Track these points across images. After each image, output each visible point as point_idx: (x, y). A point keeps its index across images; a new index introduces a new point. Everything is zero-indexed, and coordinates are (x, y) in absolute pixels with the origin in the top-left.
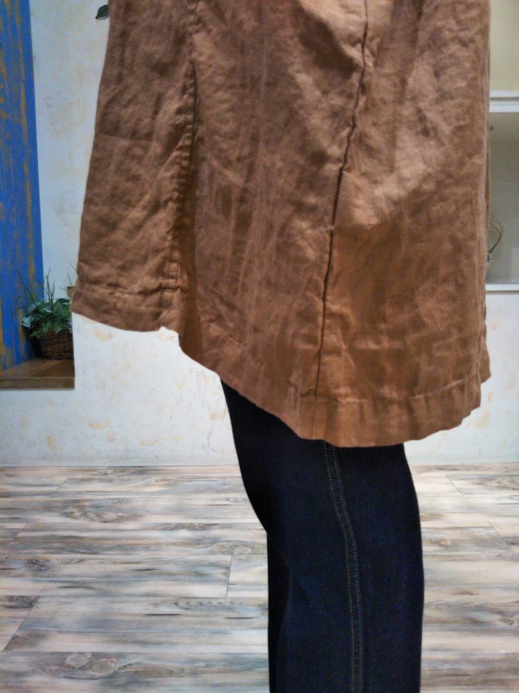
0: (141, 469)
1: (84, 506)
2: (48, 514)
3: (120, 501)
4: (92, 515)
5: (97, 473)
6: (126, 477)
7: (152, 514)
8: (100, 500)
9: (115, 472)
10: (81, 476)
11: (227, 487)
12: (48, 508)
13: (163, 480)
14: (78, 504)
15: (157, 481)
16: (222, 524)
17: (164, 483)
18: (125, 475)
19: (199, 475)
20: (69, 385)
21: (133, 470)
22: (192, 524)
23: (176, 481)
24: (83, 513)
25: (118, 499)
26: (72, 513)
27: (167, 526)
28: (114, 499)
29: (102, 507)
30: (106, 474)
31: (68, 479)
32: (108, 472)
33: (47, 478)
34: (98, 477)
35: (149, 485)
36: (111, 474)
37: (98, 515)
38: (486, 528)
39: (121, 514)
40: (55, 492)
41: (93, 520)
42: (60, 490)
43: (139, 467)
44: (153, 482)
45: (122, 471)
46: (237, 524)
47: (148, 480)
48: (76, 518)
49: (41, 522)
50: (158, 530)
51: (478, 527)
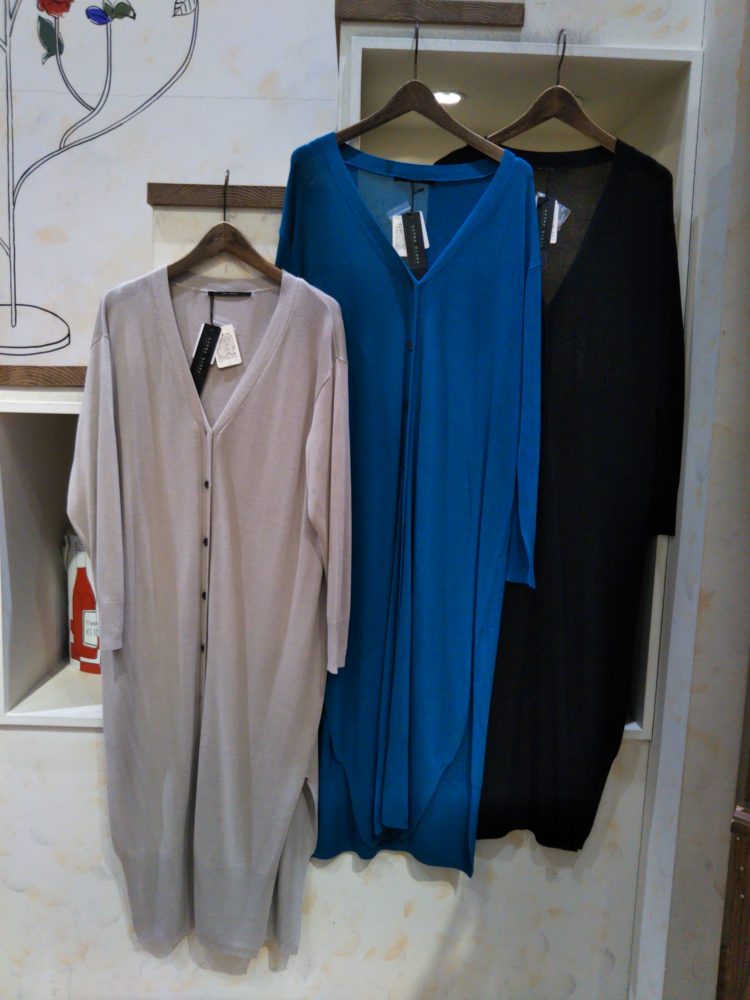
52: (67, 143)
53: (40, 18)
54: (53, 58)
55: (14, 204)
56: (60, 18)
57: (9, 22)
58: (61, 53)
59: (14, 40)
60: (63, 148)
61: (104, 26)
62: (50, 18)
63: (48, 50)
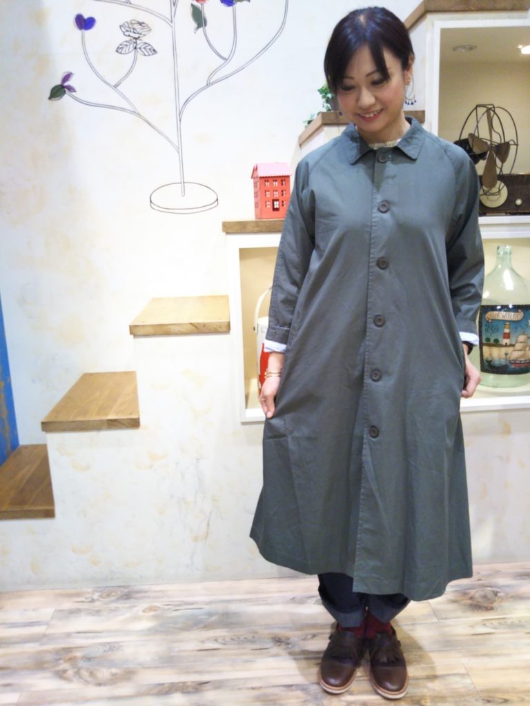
0: (126, 590)
1: (75, 657)
2: (41, 675)
3: (112, 647)
4: (85, 673)
5: (82, 599)
6: (113, 605)
7: (145, 668)
8: (90, 646)
9: (101, 597)
10: (68, 605)
11: (214, 618)
12: (39, 665)
13: (151, 609)
14: (71, 655)
15: (144, 611)
16: (214, 682)
17: (152, 613)
18: (113, 601)
19: (186, 599)
20: (50, 514)
21: (119, 593)
22: (184, 683)
23: (164, 610)
24: (76, 670)
25: (109, 643)
26: (65, 671)
27: (160, 688)
28: (104, 644)
29: (93, 658)
30: (93, 601)
31: (55, 611)
32: (96, 596)
33: (34, 610)
34: (86, 606)
35: (137, 618)
36: (98, 600)
37: (92, 674)
38: (462, 675)
39: (114, 670)
40: (45, 635)
41: (87, 682)
42: (50, 631)
43: (124, 587)
44: (141, 613)
45: (108, 596)
46: (228, 680)
47: (135, 609)
48: (68, 680)
49: (33, 689)
50: (153, 695)
51: (454, 675)
52: (211, 82)
53: (192, 5)
54: (201, 29)
55: (180, 121)
56: (205, 4)
57: (173, 8)
58: (205, 25)
59: (176, 19)
60: (208, 85)
61: (231, 8)
62: (198, 4)
63: (198, 25)
